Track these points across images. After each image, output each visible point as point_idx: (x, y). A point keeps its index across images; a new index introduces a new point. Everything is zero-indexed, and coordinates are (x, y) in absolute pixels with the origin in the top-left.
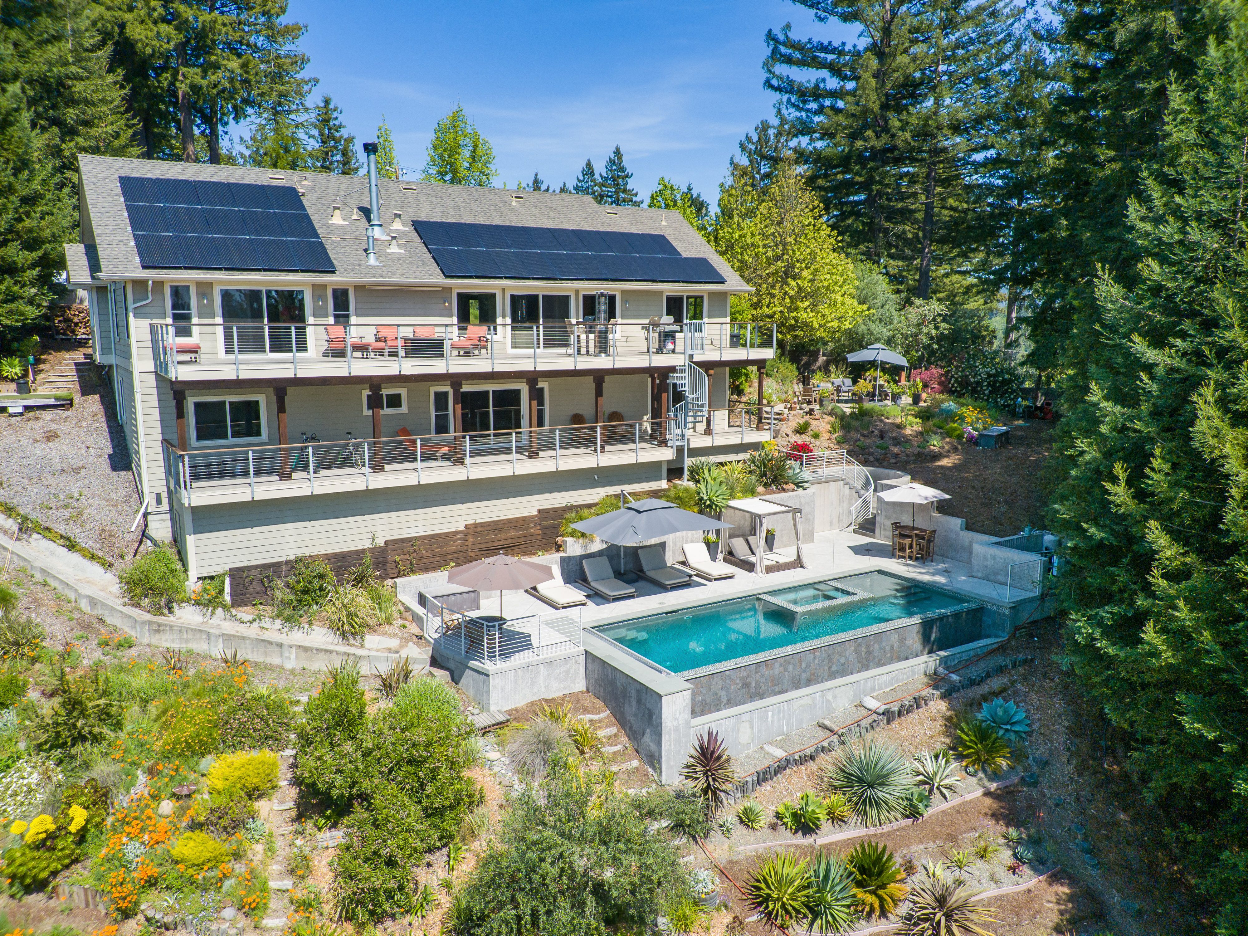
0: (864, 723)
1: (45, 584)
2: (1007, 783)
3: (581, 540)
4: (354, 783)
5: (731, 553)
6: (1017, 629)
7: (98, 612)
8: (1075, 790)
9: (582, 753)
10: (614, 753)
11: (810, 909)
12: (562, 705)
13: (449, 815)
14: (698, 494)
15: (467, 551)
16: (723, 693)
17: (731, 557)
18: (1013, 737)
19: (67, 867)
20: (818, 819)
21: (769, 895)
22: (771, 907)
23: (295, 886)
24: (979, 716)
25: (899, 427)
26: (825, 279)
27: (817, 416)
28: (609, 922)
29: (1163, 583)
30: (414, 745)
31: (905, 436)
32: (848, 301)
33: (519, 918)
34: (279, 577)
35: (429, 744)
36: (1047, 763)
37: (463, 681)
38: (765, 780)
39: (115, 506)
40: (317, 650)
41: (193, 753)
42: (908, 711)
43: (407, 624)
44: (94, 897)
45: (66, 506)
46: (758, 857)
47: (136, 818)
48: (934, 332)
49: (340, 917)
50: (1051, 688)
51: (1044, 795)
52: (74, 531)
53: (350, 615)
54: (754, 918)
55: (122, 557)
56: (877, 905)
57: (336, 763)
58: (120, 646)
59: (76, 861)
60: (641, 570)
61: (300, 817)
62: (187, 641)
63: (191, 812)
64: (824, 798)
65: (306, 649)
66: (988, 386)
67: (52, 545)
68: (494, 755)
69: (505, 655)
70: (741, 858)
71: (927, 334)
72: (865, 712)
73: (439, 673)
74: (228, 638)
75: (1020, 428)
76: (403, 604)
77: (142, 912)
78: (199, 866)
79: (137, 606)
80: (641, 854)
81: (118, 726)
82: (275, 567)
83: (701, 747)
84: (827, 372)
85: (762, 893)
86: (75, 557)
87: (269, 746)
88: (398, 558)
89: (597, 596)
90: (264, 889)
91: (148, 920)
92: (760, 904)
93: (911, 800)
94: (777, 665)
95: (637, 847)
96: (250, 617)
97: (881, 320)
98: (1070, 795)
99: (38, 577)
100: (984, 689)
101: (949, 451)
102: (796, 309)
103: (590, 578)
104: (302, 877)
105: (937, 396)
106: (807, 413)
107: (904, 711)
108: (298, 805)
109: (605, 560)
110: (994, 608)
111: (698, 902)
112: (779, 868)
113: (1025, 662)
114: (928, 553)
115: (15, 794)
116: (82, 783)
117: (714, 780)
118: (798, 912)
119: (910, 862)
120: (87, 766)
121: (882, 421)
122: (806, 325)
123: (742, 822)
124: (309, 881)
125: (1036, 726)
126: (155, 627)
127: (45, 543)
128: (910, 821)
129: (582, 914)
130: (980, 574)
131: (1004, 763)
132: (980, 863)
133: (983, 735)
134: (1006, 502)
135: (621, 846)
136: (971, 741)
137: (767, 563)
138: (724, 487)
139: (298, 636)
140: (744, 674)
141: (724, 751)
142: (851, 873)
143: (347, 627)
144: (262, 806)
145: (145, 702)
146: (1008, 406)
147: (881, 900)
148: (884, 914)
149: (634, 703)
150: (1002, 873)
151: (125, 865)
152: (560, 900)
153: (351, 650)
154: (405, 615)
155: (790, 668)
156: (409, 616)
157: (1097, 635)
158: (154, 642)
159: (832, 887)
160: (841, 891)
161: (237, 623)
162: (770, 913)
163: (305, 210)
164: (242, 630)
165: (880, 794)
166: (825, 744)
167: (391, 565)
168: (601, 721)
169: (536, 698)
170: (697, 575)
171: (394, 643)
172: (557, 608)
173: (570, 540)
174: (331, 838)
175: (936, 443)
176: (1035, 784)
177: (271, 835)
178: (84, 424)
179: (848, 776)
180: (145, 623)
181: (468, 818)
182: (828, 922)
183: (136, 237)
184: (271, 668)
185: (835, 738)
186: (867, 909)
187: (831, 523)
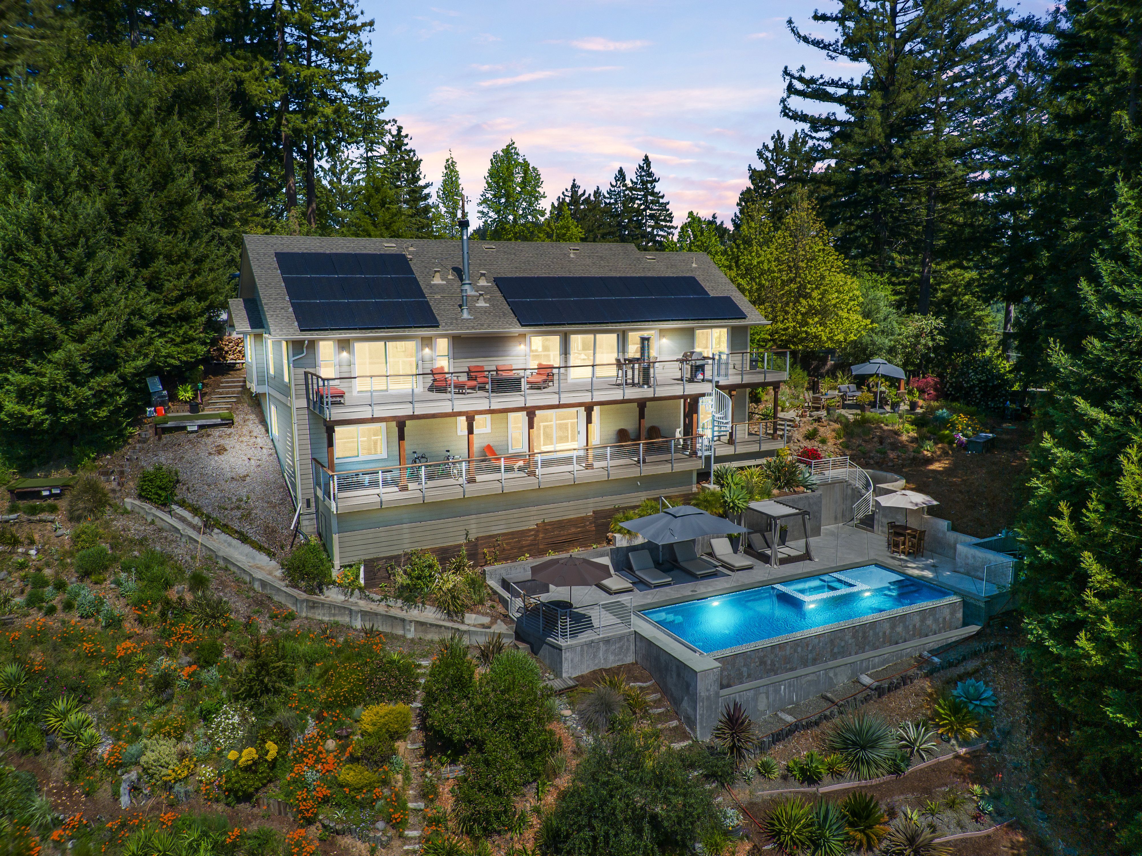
0: (859, 697)
1: (226, 569)
2: (975, 748)
3: (627, 537)
4: (469, 731)
5: (750, 546)
6: (991, 618)
7: (268, 591)
8: (1032, 757)
9: (634, 713)
10: (659, 714)
11: (813, 842)
12: (618, 675)
13: (538, 759)
14: (723, 497)
15: (538, 544)
16: (745, 669)
17: (750, 550)
18: (982, 711)
19: (264, 785)
20: (820, 773)
21: (781, 830)
22: (782, 840)
23: (427, 807)
24: (955, 693)
25: (897, 433)
26: (833, 297)
27: (825, 423)
28: (661, 845)
29: (1096, 601)
30: (512, 705)
31: (901, 442)
32: (854, 317)
33: (594, 838)
34: (399, 566)
35: (522, 704)
36: (1009, 733)
37: (541, 652)
38: (779, 740)
39: (274, 507)
40: (431, 625)
41: (349, 704)
42: (896, 688)
43: (495, 605)
44: (285, 809)
45: (238, 508)
46: (773, 801)
47: (310, 752)
48: (930, 344)
49: (462, 832)
50: (1016, 670)
51: (1004, 759)
52: (246, 528)
53: (453, 597)
54: (769, 847)
55: (282, 548)
56: (865, 841)
57: (456, 715)
58: (286, 618)
59: (270, 781)
60: (676, 561)
61: (427, 755)
62: (334, 615)
63: (350, 749)
64: (826, 756)
65: (422, 624)
66: (979, 391)
67: (230, 539)
68: (567, 713)
69: (574, 635)
70: (759, 800)
71: (925, 345)
72: (860, 687)
73: (522, 645)
74: (365, 614)
75: (1007, 432)
76: (491, 589)
77: (320, 821)
78: (359, 790)
79: (296, 587)
80: (685, 795)
81: (291, 682)
82: (396, 558)
83: (728, 715)
84: (835, 377)
85: (775, 828)
86: (247, 549)
87: (402, 700)
88: (485, 550)
89: (640, 584)
90: (404, 808)
91: (324, 827)
92: (774, 837)
93: (894, 760)
94: (788, 648)
95: (682, 791)
96: (379, 597)
97: (883, 332)
98: (1027, 760)
99: (221, 563)
100: (961, 670)
101: (939, 456)
102: (807, 324)
103: (635, 568)
104: (432, 801)
105: (932, 403)
106: (815, 420)
107: (893, 688)
108: (426, 746)
109: (646, 552)
110: (972, 601)
111: (727, 833)
112: (789, 809)
113: (996, 648)
114: (918, 551)
115: (224, 730)
116: (271, 725)
117: (739, 741)
118: (803, 844)
119: (893, 809)
120: (271, 712)
121: (881, 428)
122: (816, 337)
123: (759, 772)
124: (437, 803)
125: (1001, 703)
126: (311, 604)
127: (224, 537)
128: (894, 777)
129: (640, 838)
130: (962, 570)
131: (973, 733)
132: (949, 813)
133: (955, 709)
134: (988, 505)
135: (671, 789)
136: (946, 714)
137: (780, 556)
138: (745, 491)
139: (414, 614)
140: (762, 654)
141: (746, 718)
142: (845, 816)
143: (451, 608)
144: (400, 745)
145: (310, 664)
146: (998, 408)
147: (869, 838)
148: (870, 848)
149: (674, 676)
150: (966, 820)
151: (305, 786)
152: (626, 828)
153: (456, 626)
154: (494, 597)
155: (799, 649)
156: (496, 597)
157: (1046, 635)
158: (310, 615)
159: (830, 826)
160: (837, 829)
161: (369, 602)
162: (781, 844)
163: (413, 273)
164: (373, 607)
165: (870, 755)
166: (828, 713)
167: (481, 556)
168: (648, 688)
169: (596, 668)
170: (722, 566)
171: (486, 620)
172: (610, 594)
173: (618, 536)
174: (451, 771)
175: (928, 449)
176: (998, 751)
177: (407, 768)
178: (244, 439)
179: (845, 740)
180: (303, 601)
181: (551, 761)
182: (826, 852)
183: (293, 305)
184: (396, 637)
185: (835, 709)
186: (857, 844)
187: (836, 518)
